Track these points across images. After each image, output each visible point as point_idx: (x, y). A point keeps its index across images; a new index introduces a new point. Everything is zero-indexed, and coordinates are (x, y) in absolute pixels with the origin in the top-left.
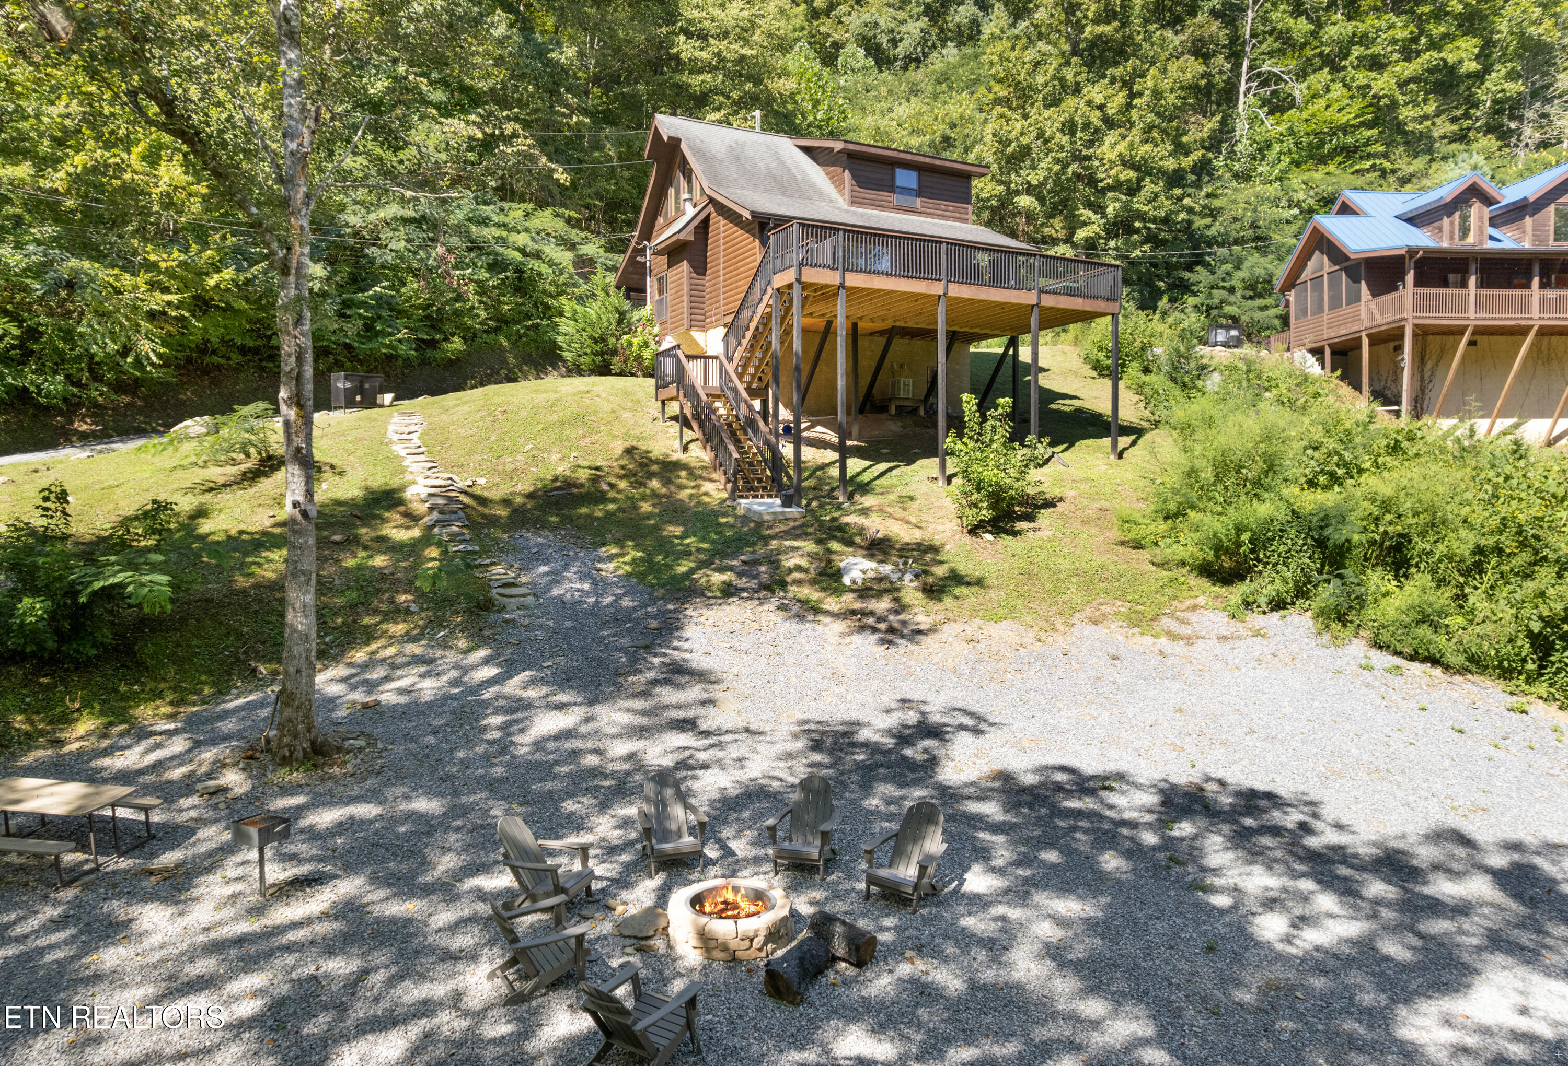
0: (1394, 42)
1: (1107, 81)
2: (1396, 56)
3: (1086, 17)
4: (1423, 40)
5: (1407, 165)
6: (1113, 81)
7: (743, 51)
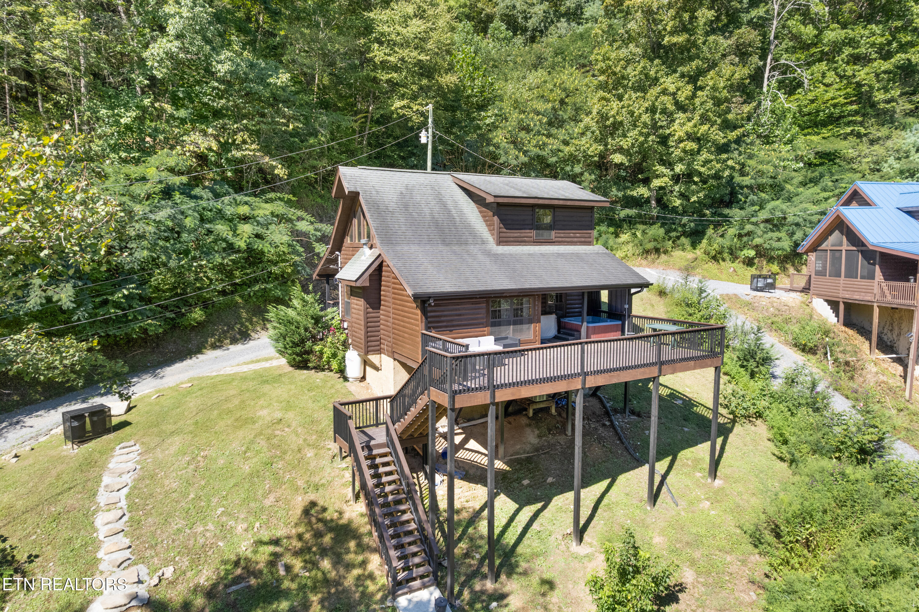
0: (873, 45)
1: (677, 75)
2: (874, 56)
3: (665, 29)
4: (895, 45)
5: (877, 132)
6: (683, 76)
7: (420, 58)
